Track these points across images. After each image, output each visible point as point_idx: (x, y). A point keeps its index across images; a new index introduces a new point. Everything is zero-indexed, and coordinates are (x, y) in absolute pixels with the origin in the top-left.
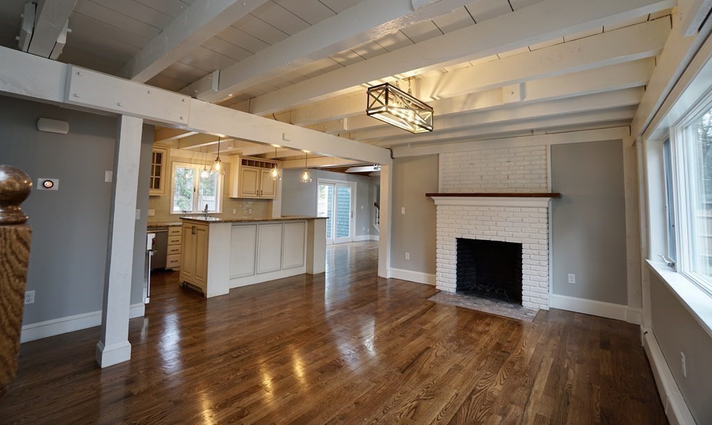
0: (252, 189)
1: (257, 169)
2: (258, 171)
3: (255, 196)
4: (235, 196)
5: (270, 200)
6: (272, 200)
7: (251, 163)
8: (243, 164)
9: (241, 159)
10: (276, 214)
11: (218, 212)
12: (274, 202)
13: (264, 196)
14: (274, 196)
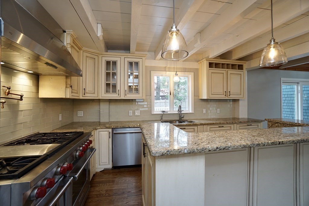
0: (220, 91)
1: (224, 71)
2: (225, 72)
3: (223, 97)
4: (205, 97)
5: (235, 101)
6: (238, 100)
7: (217, 65)
8: (210, 67)
9: (208, 62)
10: (243, 113)
11: (191, 112)
12: (240, 102)
13: (232, 97)
14: (242, 96)
